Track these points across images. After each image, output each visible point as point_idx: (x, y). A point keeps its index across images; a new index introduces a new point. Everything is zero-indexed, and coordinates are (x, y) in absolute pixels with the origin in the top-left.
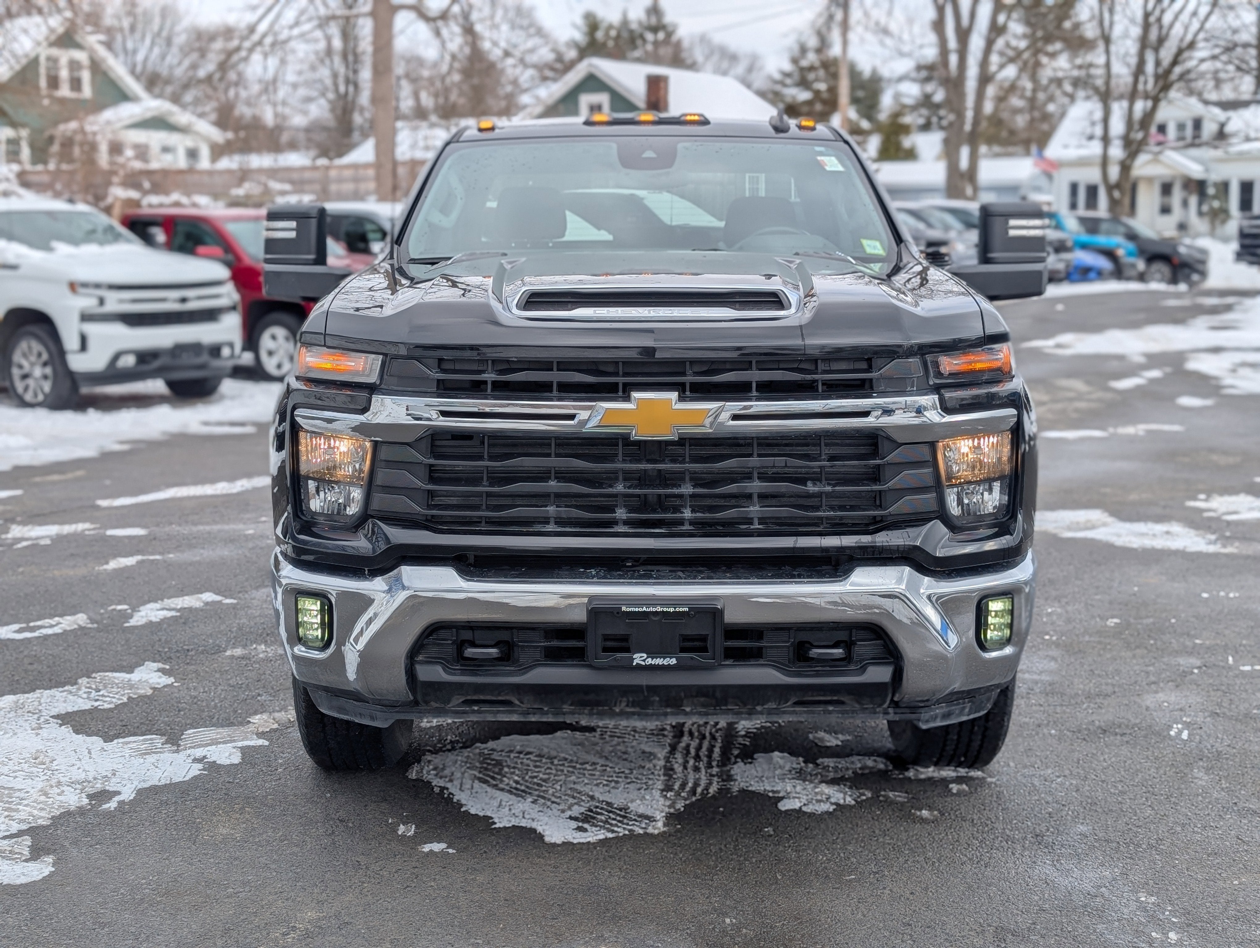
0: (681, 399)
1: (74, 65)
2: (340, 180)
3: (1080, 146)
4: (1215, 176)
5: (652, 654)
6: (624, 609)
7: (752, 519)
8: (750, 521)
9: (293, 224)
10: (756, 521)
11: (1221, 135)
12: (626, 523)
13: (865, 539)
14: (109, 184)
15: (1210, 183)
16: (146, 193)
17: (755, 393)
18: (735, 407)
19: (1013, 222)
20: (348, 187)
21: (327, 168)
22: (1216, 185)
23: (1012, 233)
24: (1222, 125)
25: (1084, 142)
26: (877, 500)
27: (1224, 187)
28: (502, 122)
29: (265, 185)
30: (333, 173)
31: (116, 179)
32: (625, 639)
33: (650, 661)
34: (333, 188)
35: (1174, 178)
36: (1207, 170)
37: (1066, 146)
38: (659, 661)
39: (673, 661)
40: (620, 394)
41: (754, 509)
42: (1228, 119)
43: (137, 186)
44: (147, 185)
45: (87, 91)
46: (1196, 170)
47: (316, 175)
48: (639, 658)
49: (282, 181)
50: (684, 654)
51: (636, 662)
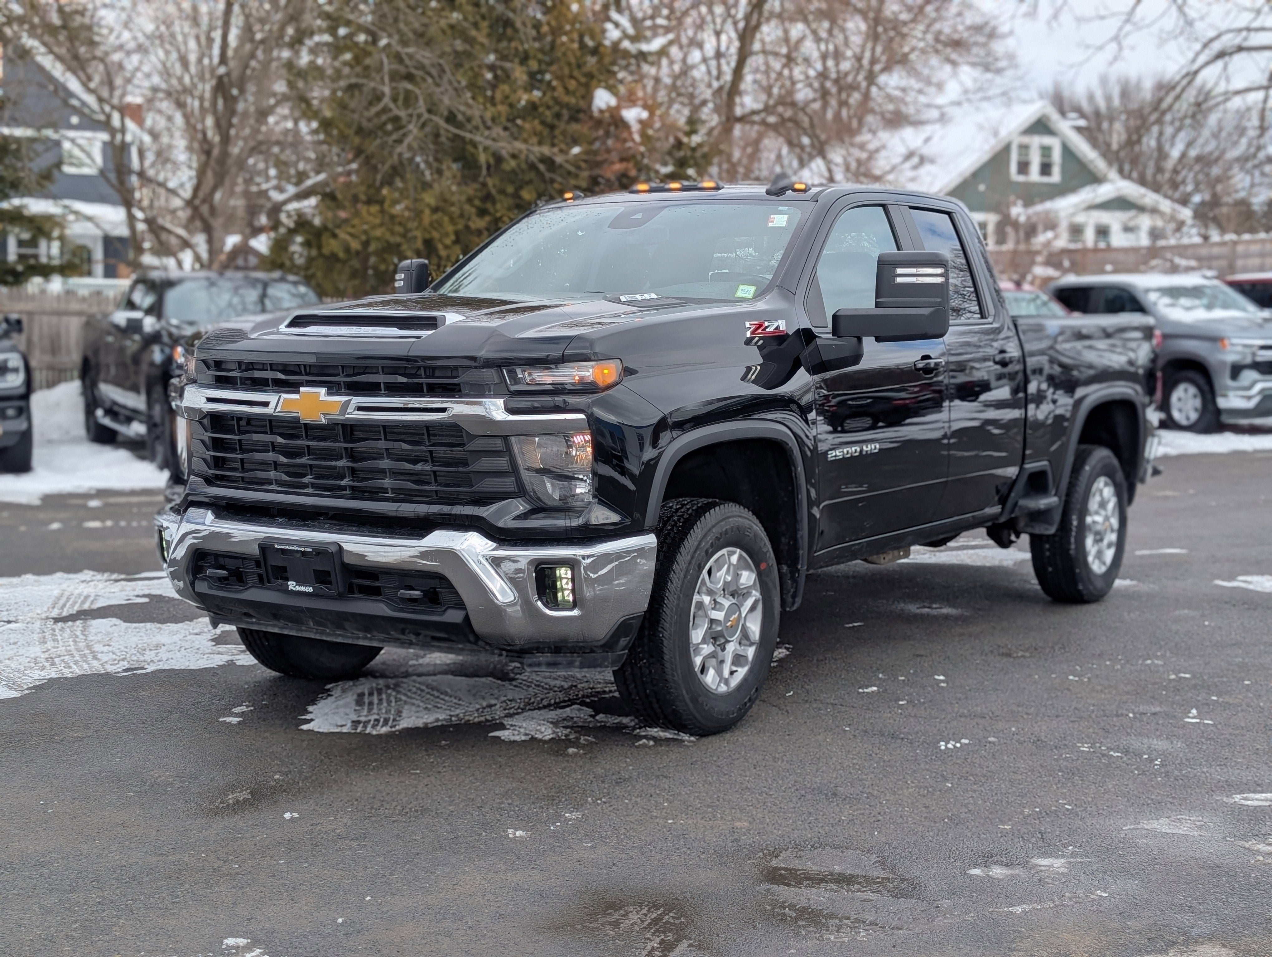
0: (329, 393)
1: (1046, 151)
2: (1247, 256)
5: (299, 583)
6: (276, 546)
7: (387, 489)
8: (385, 491)
10: (390, 491)
12: (313, 486)
13: (446, 509)
14: (1033, 263)
16: (1065, 271)
17: (383, 392)
18: (357, 400)
19: (900, 271)
20: (1256, 261)
21: (1235, 243)
23: (899, 280)
26: (467, 480)
29: (1171, 261)
30: (1240, 248)
31: (1039, 259)
32: (284, 569)
33: (298, 588)
34: (1240, 263)
38: (302, 589)
39: (311, 590)
41: (387, 482)
43: (1057, 265)
44: (1066, 263)
45: (1056, 177)
47: (1224, 250)
48: (292, 585)
49: (1187, 258)
50: (317, 585)
51: (290, 588)
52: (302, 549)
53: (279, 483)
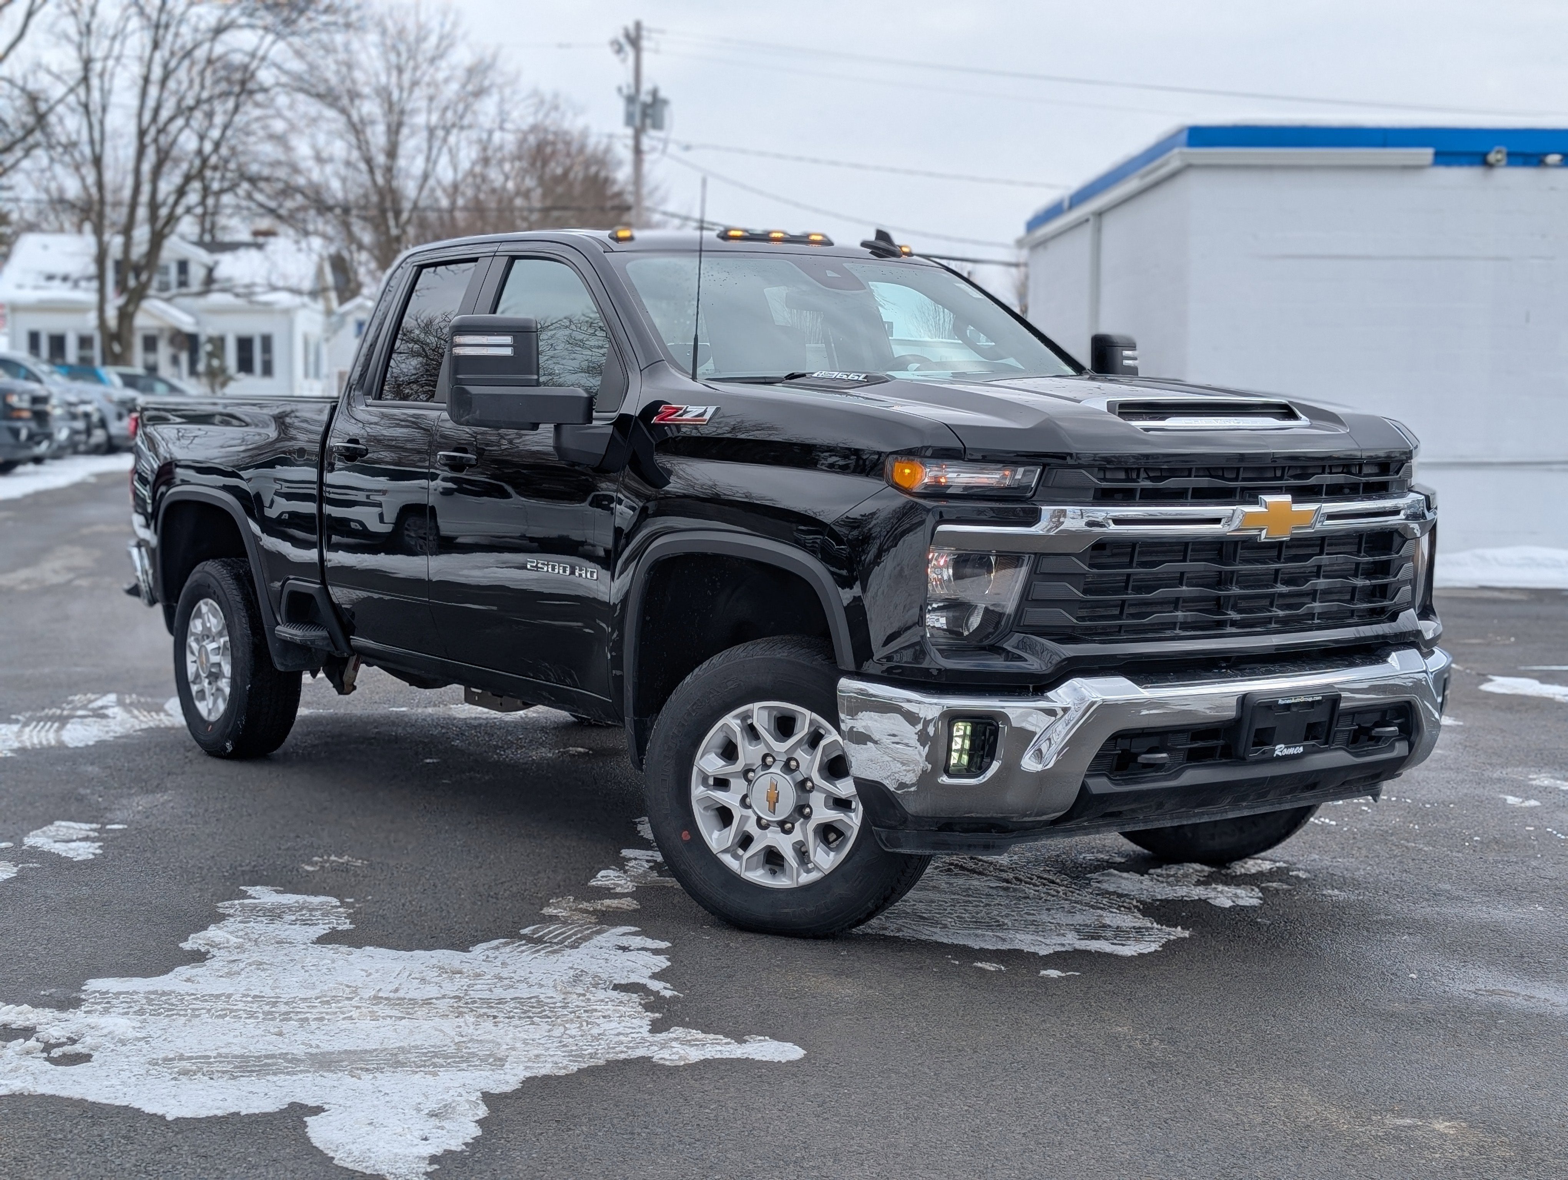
3: (36, 288)
4: (209, 329)
5: (1289, 743)
6: (1281, 702)
9: (508, 340)
11: (210, 280)
15: (203, 338)
22: (211, 340)
24: (210, 270)
25: (43, 283)
27: (219, 343)
28: (638, 234)
32: (1274, 731)
33: (1286, 751)
35: (161, 330)
36: (198, 323)
37: (20, 286)
38: (1291, 751)
39: (1300, 749)
40: (1238, 498)
42: (216, 263)
46: (187, 323)
48: (1280, 750)
50: (1306, 743)
51: (1277, 753)
52: (1310, 700)
53: (1185, 626)
